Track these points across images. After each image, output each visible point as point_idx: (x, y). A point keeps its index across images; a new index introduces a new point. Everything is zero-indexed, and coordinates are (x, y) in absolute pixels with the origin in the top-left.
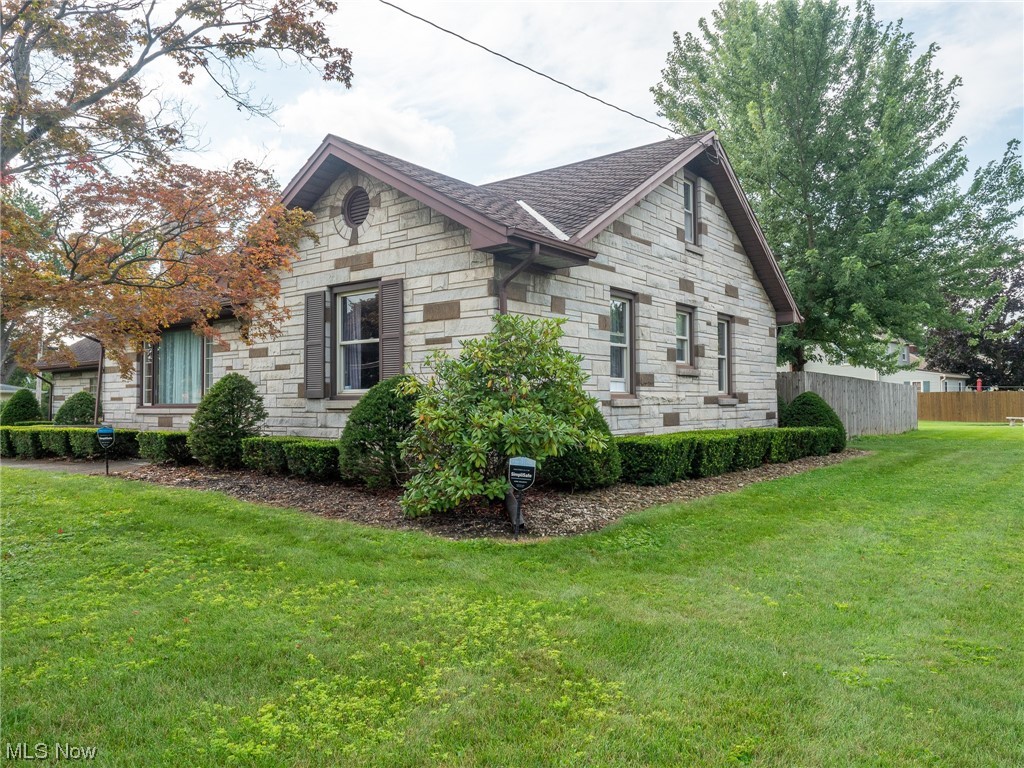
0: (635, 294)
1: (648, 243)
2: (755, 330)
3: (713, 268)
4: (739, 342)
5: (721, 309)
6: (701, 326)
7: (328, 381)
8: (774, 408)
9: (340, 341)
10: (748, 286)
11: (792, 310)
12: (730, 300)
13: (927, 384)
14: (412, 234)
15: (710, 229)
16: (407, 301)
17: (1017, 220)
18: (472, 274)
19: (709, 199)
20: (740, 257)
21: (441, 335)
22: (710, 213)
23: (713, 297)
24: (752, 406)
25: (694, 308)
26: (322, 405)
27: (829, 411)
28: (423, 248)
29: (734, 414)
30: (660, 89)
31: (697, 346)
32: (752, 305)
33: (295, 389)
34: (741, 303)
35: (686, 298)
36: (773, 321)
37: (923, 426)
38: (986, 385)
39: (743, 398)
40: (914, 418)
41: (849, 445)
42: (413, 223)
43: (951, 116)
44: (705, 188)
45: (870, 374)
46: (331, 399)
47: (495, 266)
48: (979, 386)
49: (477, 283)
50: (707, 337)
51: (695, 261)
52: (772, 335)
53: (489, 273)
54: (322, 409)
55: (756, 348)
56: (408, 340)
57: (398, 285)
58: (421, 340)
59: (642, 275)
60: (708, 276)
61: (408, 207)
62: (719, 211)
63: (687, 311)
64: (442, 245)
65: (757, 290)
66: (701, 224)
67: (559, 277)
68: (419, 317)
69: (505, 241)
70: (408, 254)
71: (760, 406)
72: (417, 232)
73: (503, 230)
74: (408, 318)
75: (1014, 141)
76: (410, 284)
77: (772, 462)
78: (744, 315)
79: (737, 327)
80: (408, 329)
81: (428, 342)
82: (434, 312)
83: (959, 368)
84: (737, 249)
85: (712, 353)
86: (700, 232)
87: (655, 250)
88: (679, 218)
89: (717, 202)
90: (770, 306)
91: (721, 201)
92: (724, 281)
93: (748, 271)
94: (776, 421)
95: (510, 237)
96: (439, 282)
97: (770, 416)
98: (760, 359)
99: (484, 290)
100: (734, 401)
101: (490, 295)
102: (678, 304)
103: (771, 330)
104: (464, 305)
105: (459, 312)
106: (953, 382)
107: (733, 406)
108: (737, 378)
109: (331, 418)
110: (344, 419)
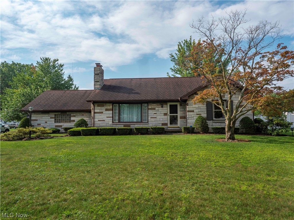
7: (212, 117)
9: (213, 110)
16: (234, 104)
46: (213, 120)
74: (234, 107)
76: (234, 101)
82: (240, 106)
109: (214, 124)
110: (217, 124)
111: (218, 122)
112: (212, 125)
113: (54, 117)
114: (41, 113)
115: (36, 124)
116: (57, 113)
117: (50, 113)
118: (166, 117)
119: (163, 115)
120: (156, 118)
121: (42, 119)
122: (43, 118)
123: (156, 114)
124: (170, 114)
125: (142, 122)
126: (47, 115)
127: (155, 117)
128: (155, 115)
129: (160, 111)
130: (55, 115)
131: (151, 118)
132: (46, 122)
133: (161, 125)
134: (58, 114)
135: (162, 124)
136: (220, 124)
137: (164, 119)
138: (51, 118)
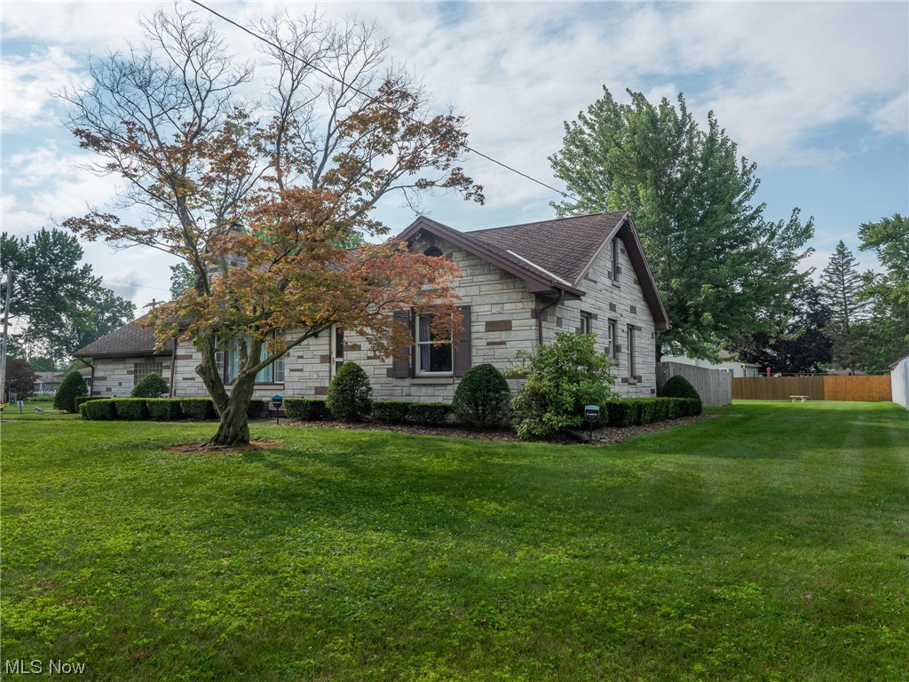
0: (589, 314)
1: (595, 282)
2: (644, 334)
3: (624, 295)
4: (637, 342)
5: (628, 321)
6: (619, 333)
7: (411, 366)
8: (654, 387)
9: (418, 342)
10: (641, 306)
11: (665, 321)
12: (632, 315)
13: (731, 371)
14: (475, 279)
15: (623, 270)
16: (473, 319)
17: (801, 260)
18: (520, 305)
19: (622, 251)
20: (637, 287)
21: (499, 340)
22: (623, 260)
23: (625, 314)
24: (644, 384)
25: (615, 321)
26: (407, 382)
27: (691, 388)
28: (483, 288)
29: (635, 390)
30: (555, 158)
31: (617, 346)
32: (643, 319)
33: (385, 371)
34: (637, 317)
35: (612, 315)
36: (653, 328)
37: (735, 402)
38: (773, 372)
39: (639, 379)
40: (730, 396)
41: (704, 411)
42: (478, 272)
43: (755, 188)
44: (620, 245)
45: (705, 364)
46: (413, 378)
47: (536, 301)
48: (768, 373)
49: (524, 311)
50: (623, 340)
51: (616, 291)
52: (653, 338)
53: (532, 305)
54: (407, 384)
55: (645, 346)
56: (474, 342)
57: (467, 310)
58: (484, 342)
59: (593, 302)
60: (622, 300)
61: (473, 262)
62: (627, 258)
63: (613, 322)
64: (499, 287)
65: (645, 308)
66: (618, 267)
67: (560, 306)
68: (483, 328)
69: (550, 289)
70: (475, 290)
71: (648, 385)
72: (480, 278)
73: (549, 283)
74: (474, 329)
75: (797, 209)
76: (475, 309)
77: (670, 418)
78: (639, 324)
79: (636, 333)
80: (474, 336)
81: (489, 344)
82: (492, 326)
83: (754, 360)
84: (635, 282)
85: (624, 350)
86: (618, 273)
87: (599, 286)
88: (609, 265)
89: (626, 253)
90: (652, 318)
91: (628, 252)
92: (629, 303)
93: (641, 295)
94: (655, 395)
95: (552, 287)
96: (497, 309)
97: (652, 392)
98: (647, 353)
99: (529, 315)
100: (635, 381)
101: (533, 317)
102: (609, 319)
103: (652, 334)
104: (514, 323)
105: (511, 327)
106: (750, 370)
107: (635, 384)
108: (637, 366)
109: (414, 390)
110: (424, 390)
111: (424, 385)
112: (410, 395)
113: (133, 369)
114: (111, 360)
115: (104, 389)
116: (138, 361)
117: (127, 361)
118: (326, 367)
119: (318, 361)
120: (302, 370)
121: (115, 377)
122: (116, 372)
123: (302, 357)
124: (337, 357)
125: (273, 384)
126: (122, 366)
127: (299, 367)
128: (300, 361)
129: (311, 348)
130: (136, 365)
131: (292, 370)
132: (120, 384)
133: (313, 392)
134: (140, 364)
135: (316, 388)
136: (430, 390)
137: (320, 374)
138: (129, 373)
